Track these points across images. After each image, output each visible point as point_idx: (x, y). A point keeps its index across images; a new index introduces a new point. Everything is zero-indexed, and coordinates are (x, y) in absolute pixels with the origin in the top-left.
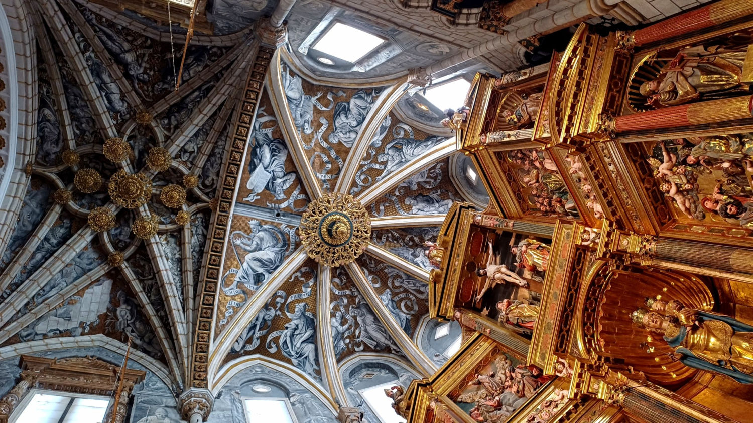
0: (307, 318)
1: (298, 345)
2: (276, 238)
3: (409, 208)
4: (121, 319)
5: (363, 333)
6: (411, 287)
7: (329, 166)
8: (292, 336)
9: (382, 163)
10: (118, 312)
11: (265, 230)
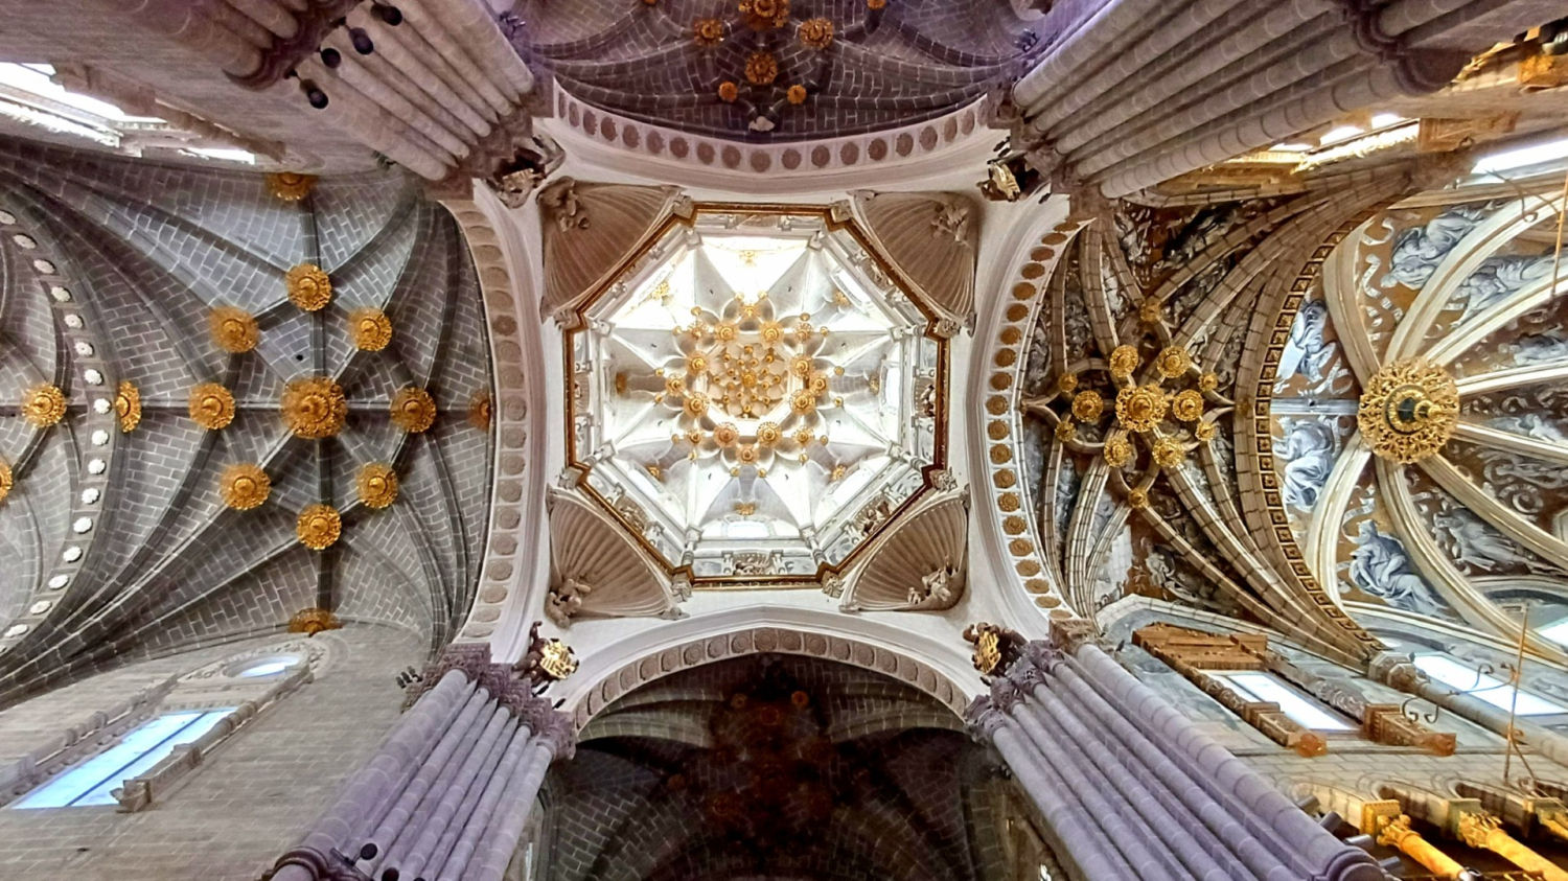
2: (1317, 437)
4: (1155, 572)
5: (1465, 550)
7: (1379, 321)
10: (1148, 565)
11: (1300, 428)
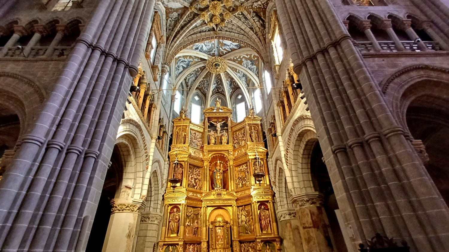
0: (189, 64)
1: (181, 65)
2: (210, 49)
3: (228, 80)
4: (172, 15)
5: (189, 77)
6: (205, 85)
7: (235, 58)
8: (183, 61)
9: (239, 72)
10: (174, 13)
11: (212, 46)
